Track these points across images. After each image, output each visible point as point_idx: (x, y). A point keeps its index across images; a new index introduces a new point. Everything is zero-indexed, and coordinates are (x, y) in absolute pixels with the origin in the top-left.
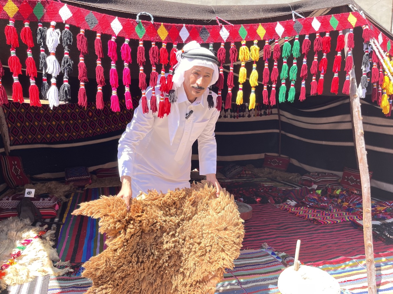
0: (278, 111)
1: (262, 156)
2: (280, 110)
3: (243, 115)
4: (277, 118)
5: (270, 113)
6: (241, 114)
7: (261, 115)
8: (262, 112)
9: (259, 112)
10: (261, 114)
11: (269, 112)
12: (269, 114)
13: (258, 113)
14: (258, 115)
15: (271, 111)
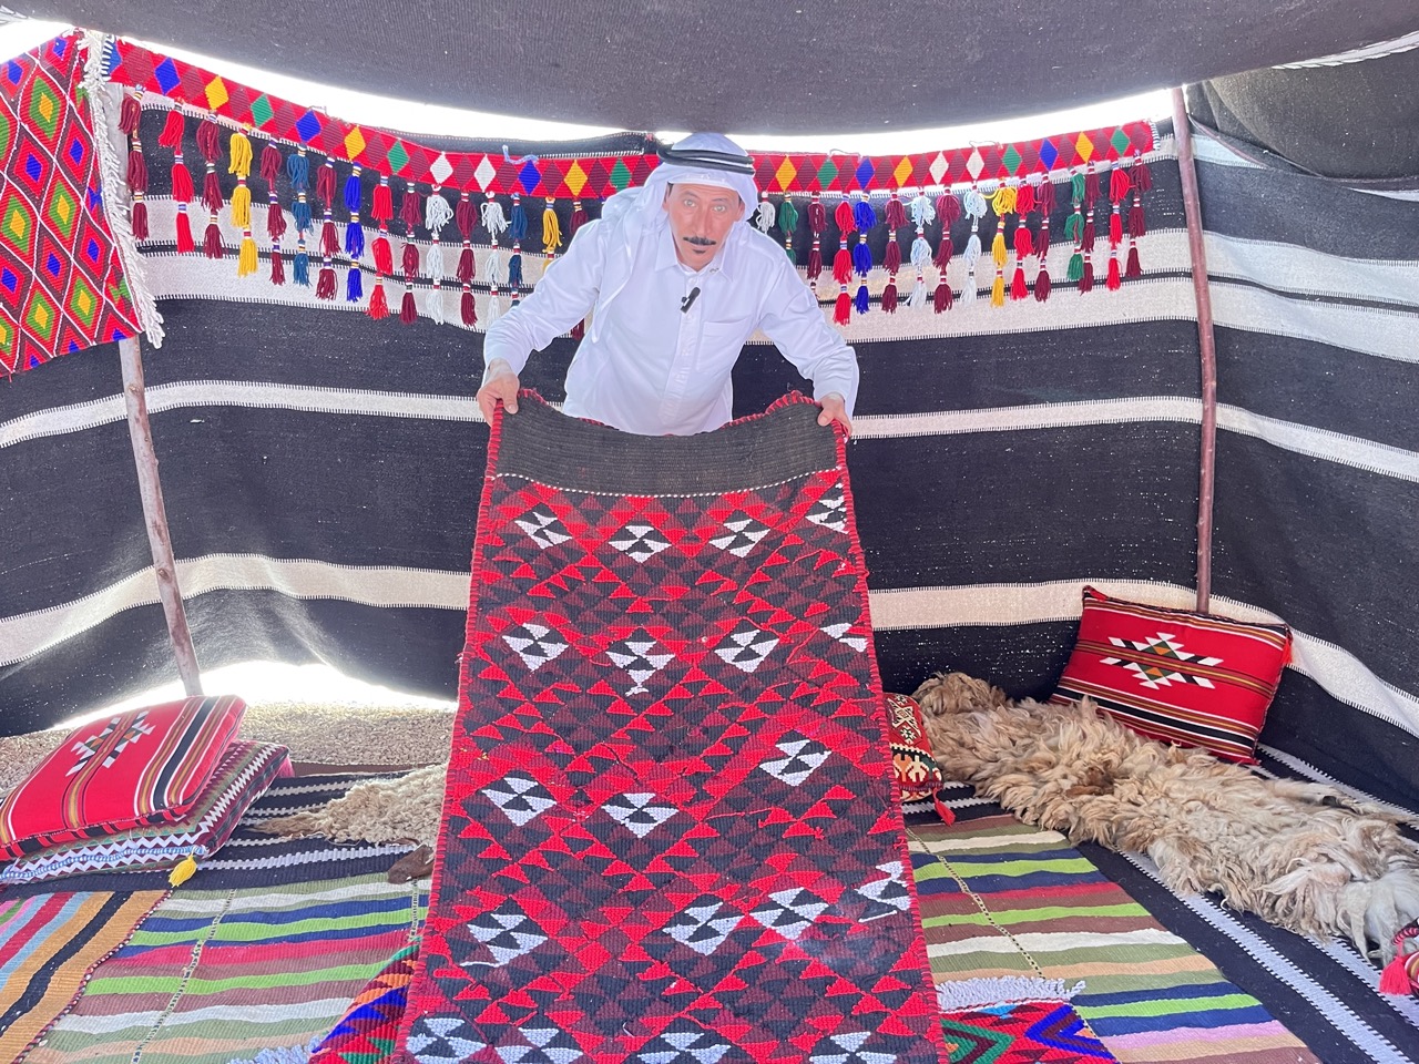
0: (1197, 249)
1: (1059, 600)
2: (1211, 240)
3: (891, 289)
4: (1186, 310)
5: (1123, 270)
6: (877, 280)
7: (1043, 287)
8: (1058, 260)
9: (1032, 267)
10: (1044, 276)
11: (1113, 263)
12: (1113, 281)
13: (1019, 274)
14: (1018, 288)
15: (1133, 254)
